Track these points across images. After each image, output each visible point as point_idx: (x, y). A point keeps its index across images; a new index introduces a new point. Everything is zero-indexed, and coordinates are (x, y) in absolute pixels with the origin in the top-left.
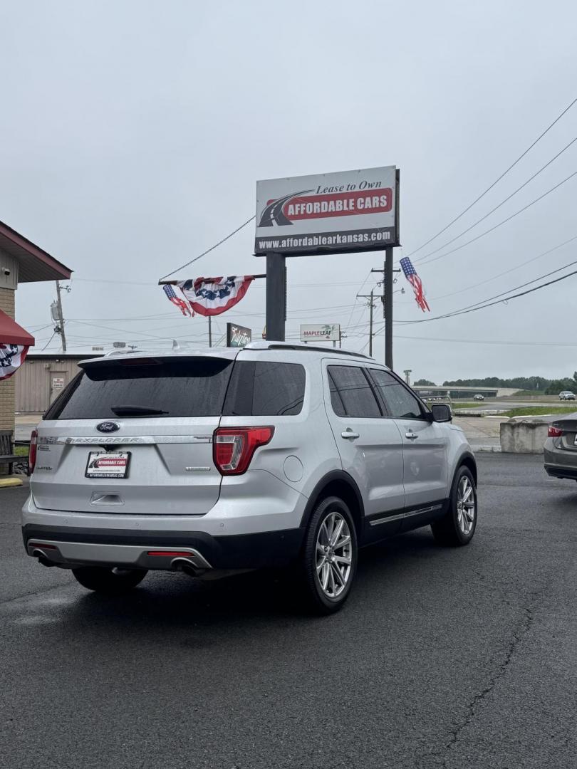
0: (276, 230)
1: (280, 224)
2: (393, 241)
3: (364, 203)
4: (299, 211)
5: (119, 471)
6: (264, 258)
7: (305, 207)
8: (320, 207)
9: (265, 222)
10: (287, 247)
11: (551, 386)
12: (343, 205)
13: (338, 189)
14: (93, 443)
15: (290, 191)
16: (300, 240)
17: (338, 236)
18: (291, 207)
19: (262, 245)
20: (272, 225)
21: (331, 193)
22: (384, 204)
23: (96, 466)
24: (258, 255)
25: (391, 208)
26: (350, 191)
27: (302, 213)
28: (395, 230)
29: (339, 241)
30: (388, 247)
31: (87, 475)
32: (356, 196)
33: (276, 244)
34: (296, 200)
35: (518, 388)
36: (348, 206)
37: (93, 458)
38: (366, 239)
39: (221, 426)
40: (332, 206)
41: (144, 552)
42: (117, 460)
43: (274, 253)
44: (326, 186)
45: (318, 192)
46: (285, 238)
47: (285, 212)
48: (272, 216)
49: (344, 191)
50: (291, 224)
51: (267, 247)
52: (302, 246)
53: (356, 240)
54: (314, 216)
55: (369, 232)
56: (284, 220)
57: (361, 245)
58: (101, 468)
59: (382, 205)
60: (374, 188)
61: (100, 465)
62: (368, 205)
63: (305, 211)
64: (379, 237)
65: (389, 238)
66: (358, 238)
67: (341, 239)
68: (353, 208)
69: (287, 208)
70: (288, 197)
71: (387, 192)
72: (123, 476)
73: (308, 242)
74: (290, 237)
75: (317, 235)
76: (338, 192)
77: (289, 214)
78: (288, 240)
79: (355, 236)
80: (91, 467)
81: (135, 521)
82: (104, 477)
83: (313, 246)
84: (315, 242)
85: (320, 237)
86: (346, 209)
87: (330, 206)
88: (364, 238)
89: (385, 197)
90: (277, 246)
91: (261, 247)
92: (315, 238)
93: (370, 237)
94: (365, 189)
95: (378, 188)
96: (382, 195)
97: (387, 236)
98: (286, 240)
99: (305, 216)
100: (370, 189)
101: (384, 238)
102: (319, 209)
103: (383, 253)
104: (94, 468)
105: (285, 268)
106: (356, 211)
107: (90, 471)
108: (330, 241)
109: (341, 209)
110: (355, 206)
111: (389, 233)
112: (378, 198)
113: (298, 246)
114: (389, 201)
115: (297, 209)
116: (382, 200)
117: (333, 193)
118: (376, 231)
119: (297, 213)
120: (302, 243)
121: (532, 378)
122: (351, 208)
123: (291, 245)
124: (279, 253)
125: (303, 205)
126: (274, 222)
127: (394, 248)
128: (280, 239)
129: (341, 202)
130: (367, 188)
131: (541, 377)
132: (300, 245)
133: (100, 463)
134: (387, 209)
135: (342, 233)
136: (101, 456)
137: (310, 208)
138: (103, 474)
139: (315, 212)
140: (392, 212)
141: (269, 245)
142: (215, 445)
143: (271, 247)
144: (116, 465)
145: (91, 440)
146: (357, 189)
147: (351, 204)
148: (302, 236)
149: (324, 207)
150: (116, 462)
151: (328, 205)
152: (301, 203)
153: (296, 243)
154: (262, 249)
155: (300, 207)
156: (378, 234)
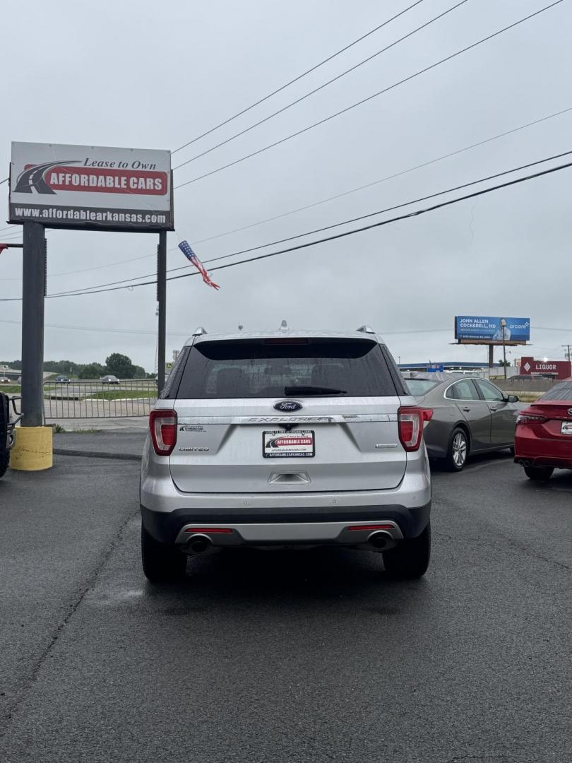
0: (35, 197)
1: (40, 191)
2: (168, 225)
3: (138, 183)
4: (64, 181)
5: (304, 450)
6: (21, 227)
7: (71, 177)
8: (88, 180)
9: (22, 187)
10: (49, 217)
11: (85, 370)
12: (114, 181)
13: (109, 165)
14: (273, 422)
15: (54, 158)
16: (65, 212)
17: (108, 213)
18: (54, 175)
19: (19, 212)
20: (31, 192)
21: (100, 167)
22: (159, 187)
23: (275, 445)
24: (12, 222)
25: (166, 193)
26: (121, 168)
27: (67, 183)
28: (169, 214)
29: (109, 218)
30: (163, 230)
31: (266, 456)
32: (129, 174)
33: (36, 213)
34: (59, 170)
35: (52, 371)
36: (120, 184)
37: (268, 438)
38: (140, 220)
39: (403, 405)
40: (101, 181)
41: (345, 528)
42: (300, 439)
43: (35, 222)
44: (94, 160)
45: (85, 165)
46: (48, 207)
47: (46, 178)
48: (31, 182)
49: (115, 167)
50: (54, 193)
51: (25, 215)
52: (67, 218)
53: (128, 220)
54: (80, 188)
55: (144, 213)
56: (45, 188)
57: (135, 225)
58: (281, 448)
59: (156, 187)
60: (148, 169)
61: (280, 445)
62: (141, 185)
63: (70, 182)
64: (154, 219)
65: (164, 222)
66: (131, 217)
67: (113, 217)
68: (126, 187)
69: (49, 176)
70: (49, 165)
71: (162, 176)
72: (311, 454)
73: (74, 215)
74: (53, 207)
75: (85, 209)
76: (109, 167)
77: (52, 182)
78: (50, 210)
79: (128, 215)
80: (268, 446)
81: (332, 498)
82: (288, 456)
83: (80, 220)
84: (83, 216)
85: (88, 212)
86: (117, 186)
87: (99, 181)
88: (137, 218)
89: (160, 181)
90: (37, 216)
91: (17, 214)
92: (82, 211)
93: (143, 218)
94: (138, 169)
95: (152, 170)
96: (156, 178)
97: (162, 219)
98: (48, 210)
99: (71, 187)
100: (144, 169)
101: (159, 221)
102: (87, 182)
103: (157, 236)
104: (272, 448)
105: (45, 240)
106: (129, 190)
107: (268, 450)
108: (100, 217)
109: (112, 185)
110: (128, 184)
111: (164, 217)
112: (152, 180)
113: (62, 218)
114: (164, 184)
115: (61, 179)
116: (156, 182)
117: (103, 167)
118: (151, 213)
119: (61, 183)
120: (67, 215)
121: (62, 362)
122: (123, 186)
123: (54, 216)
124: (40, 223)
125: (68, 175)
126: (33, 188)
127: (168, 233)
128: (41, 208)
129: (112, 178)
130: (140, 169)
131: (71, 361)
132: (64, 217)
133: (278, 443)
134: (162, 192)
135: (113, 211)
136: (278, 436)
137: (76, 180)
138: (286, 453)
139: (82, 184)
140: (168, 196)
141: (27, 213)
142: (399, 423)
143: (29, 215)
144: (300, 444)
145: (269, 420)
146: (129, 168)
147: (123, 182)
148: (68, 208)
149: (93, 181)
150: (300, 441)
151: (98, 179)
152: (65, 173)
153: (60, 215)
154: (19, 216)
155: (64, 177)
156: (153, 216)
